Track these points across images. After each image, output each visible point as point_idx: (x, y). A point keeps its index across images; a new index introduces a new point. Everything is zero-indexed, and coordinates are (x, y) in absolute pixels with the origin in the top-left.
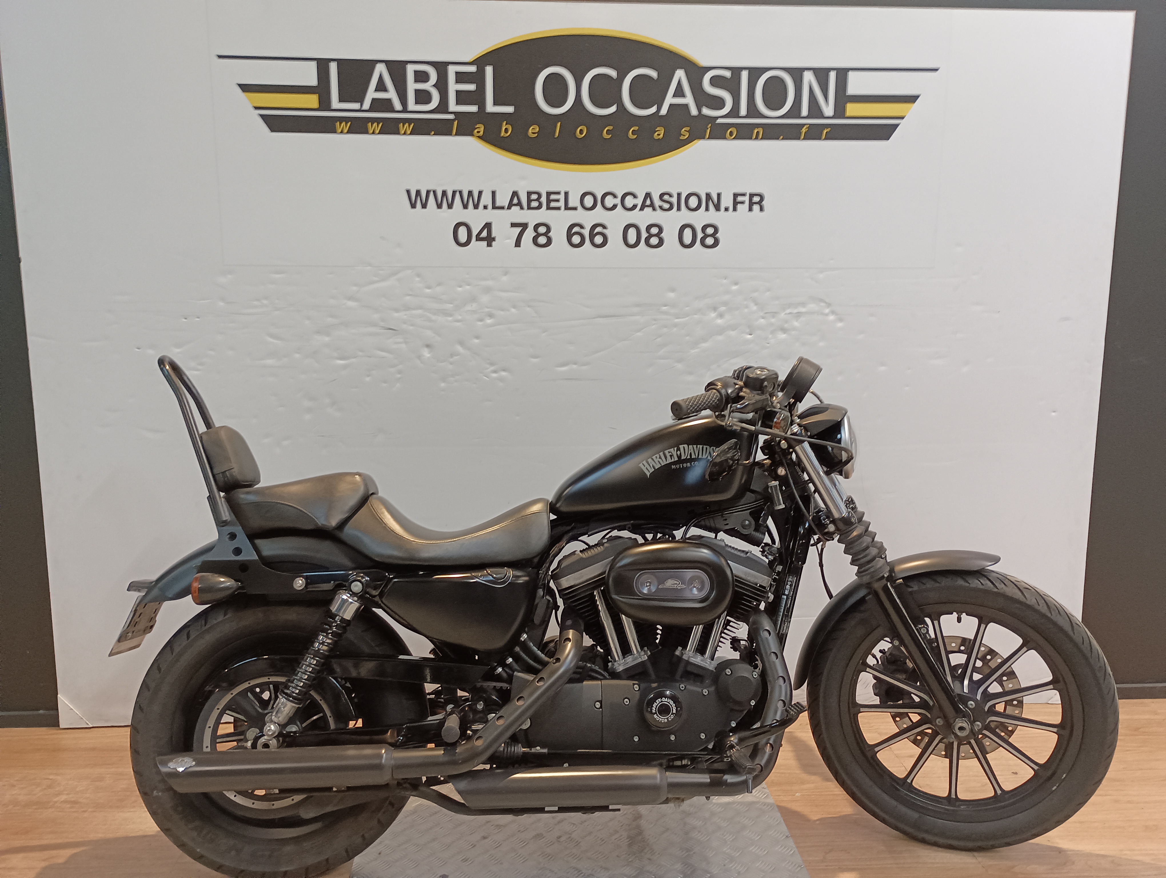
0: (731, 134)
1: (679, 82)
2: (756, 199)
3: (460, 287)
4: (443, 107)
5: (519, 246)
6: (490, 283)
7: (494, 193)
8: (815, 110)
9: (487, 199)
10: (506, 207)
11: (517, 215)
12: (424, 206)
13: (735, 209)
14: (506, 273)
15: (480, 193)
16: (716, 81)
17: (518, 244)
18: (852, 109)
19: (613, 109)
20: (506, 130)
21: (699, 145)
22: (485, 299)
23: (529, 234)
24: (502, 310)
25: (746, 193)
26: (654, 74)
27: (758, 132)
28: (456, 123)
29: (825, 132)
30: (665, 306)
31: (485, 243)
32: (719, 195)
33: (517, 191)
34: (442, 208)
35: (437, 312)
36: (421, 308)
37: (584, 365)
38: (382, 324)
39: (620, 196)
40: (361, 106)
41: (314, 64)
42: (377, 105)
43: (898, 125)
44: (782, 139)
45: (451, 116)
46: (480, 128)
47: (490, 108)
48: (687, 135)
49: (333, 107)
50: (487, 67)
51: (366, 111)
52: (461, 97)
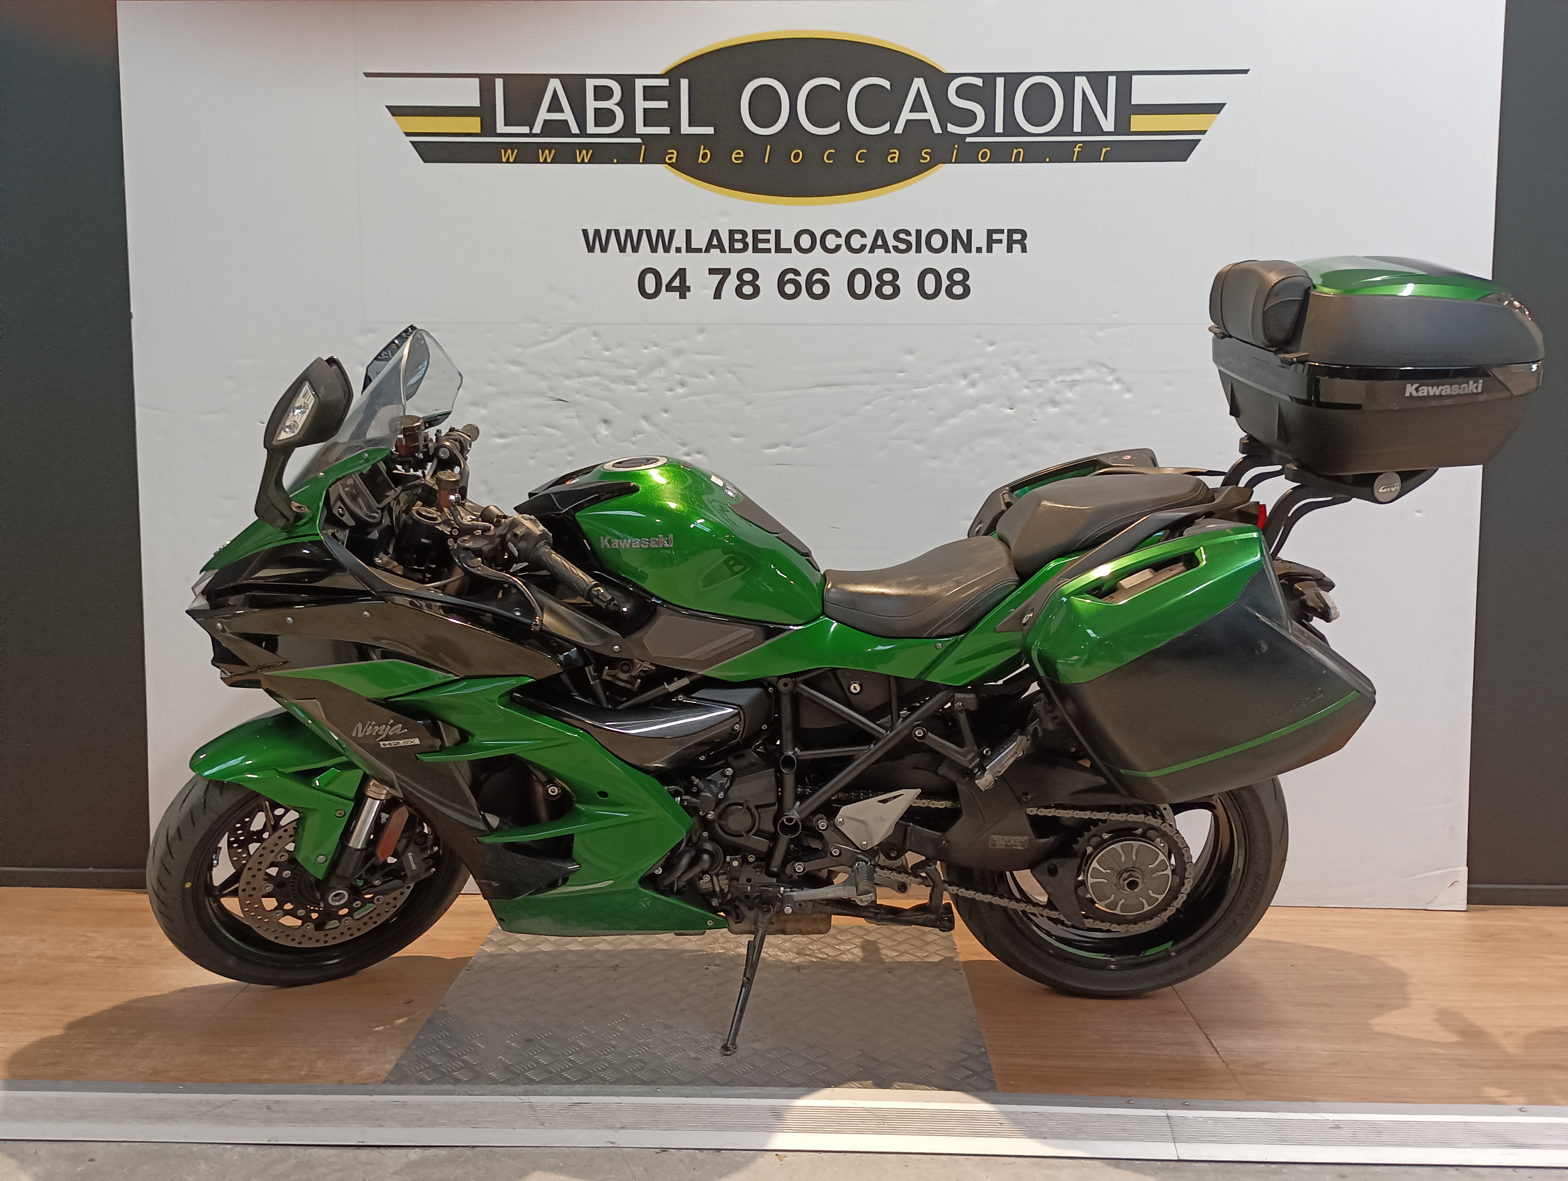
1: (919, 89)
2: (1017, 237)
3: (646, 349)
4: (629, 129)
5: (720, 298)
6: (682, 343)
7: (688, 233)
8: (1091, 124)
9: (680, 240)
10: (703, 250)
11: (717, 259)
12: (604, 249)
13: (990, 250)
14: (702, 331)
15: (672, 232)
16: (963, 91)
17: (718, 295)
18: (1138, 122)
19: (836, 128)
20: (705, 156)
21: (944, 169)
22: (676, 363)
23: (732, 282)
24: (697, 377)
25: (1003, 230)
26: (886, 84)
27: (1019, 153)
28: (643, 148)
29: (1104, 150)
30: (902, 372)
31: (678, 293)
32: (969, 232)
33: (717, 230)
34: (624, 252)
35: (616, 380)
36: (597, 374)
37: (798, 447)
38: (550, 394)
39: (844, 234)
40: (531, 129)
41: (477, 80)
42: (550, 128)
43: (1199, 140)
44: (1049, 162)
45: (638, 140)
46: (673, 153)
47: (686, 129)
48: (928, 157)
49: (498, 131)
50: (682, 80)
51: (536, 135)
52: (650, 117)
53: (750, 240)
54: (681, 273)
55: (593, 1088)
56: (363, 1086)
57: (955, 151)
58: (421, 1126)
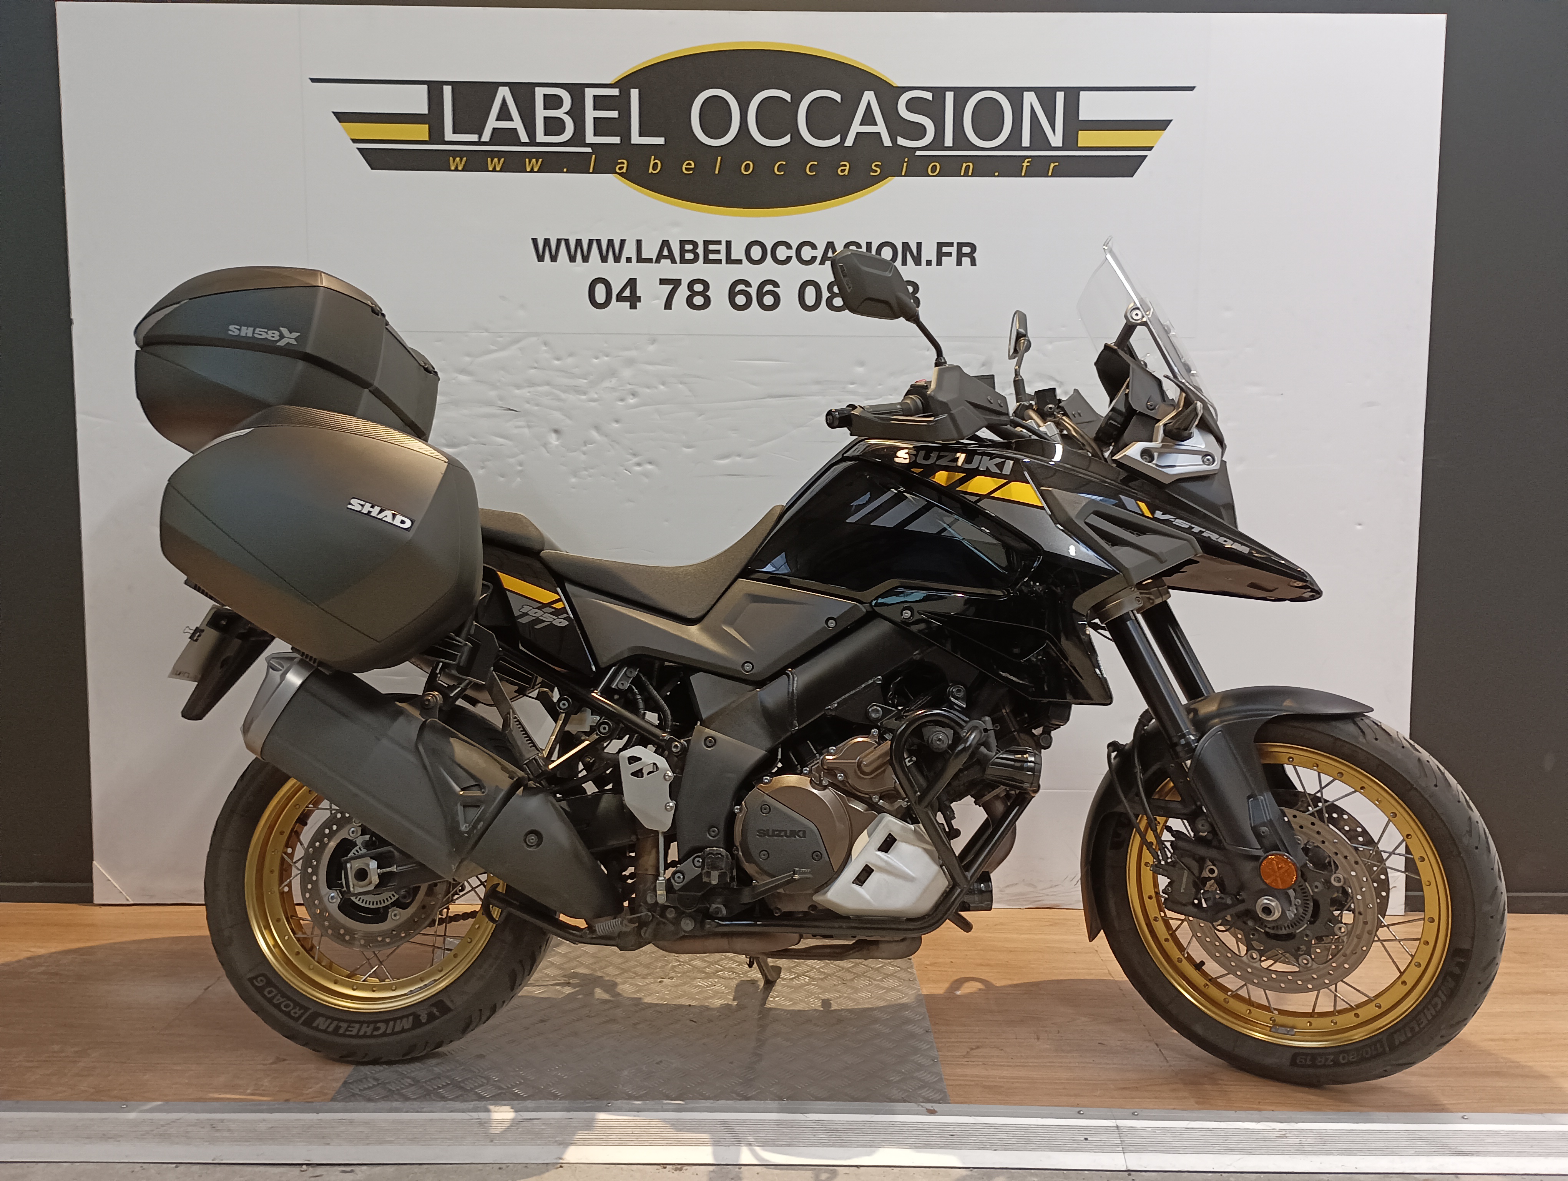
0: (934, 169)
1: (869, 103)
2: (967, 250)
3: (597, 358)
4: (578, 138)
5: (671, 309)
6: (633, 353)
7: (639, 243)
8: (1039, 139)
9: (630, 251)
10: (654, 260)
11: (667, 269)
12: (554, 259)
13: (939, 263)
14: (653, 341)
15: (623, 242)
16: (912, 105)
17: (668, 305)
18: (1085, 138)
19: (787, 139)
20: (655, 166)
21: (894, 183)
22: (627, 373)
23: (683, 292)
24: (648, 387)
25: (953, 243)
26: (837, 97)
27: (968, 167)
28: (594, 156)
29: (1052, 165)
30: (852, 383)
31: (629, 303)
32: (919, 245)
33: (668, 241)
34: (575, 262)
35: (567, 389)
36: (548, 384)
37: (751, 458)
38: (500, 403)
39: (794, 247)
40: (480, 137)
41: (425, 87)
42: (499, 136)
43: (1146, 156)
44: (998, 176)
45: (589, 150)
46: (623, 163)
47: (636, 139)
48: (879, 170)
49: (446, 139)
50: (632, 90)
51: (485, 144)
52: (601, 127)
53: (700, 250)
54: (632, 283)
55: (543, 1103)
56: (310, 1104)
57: (905, 164)
58: (368, 1144)
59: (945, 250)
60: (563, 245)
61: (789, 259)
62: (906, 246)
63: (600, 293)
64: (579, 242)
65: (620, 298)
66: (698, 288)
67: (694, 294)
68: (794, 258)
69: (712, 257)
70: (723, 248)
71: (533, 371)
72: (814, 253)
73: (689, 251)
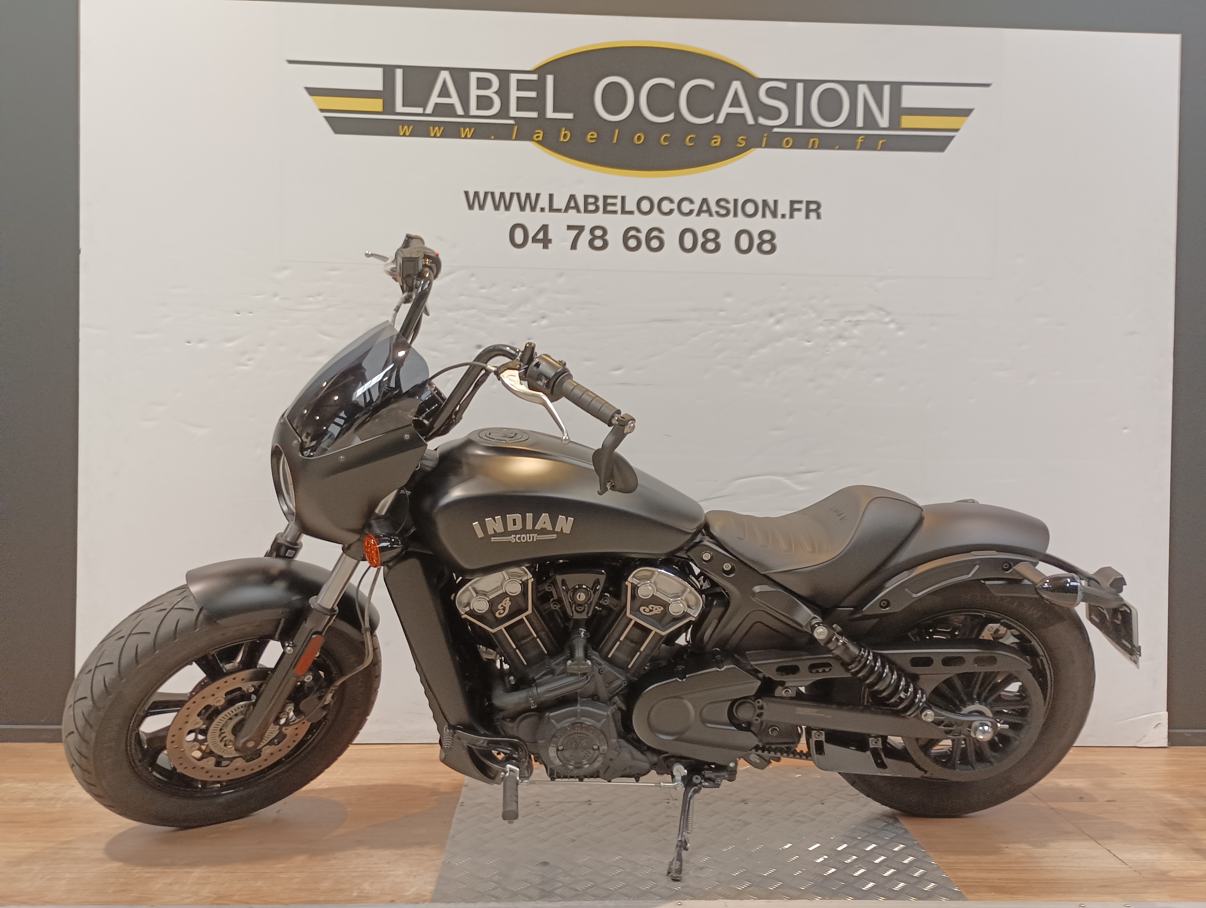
0: (788, 143)
1: (736, 90)
2: (813, 207)
3: (515, 288)
4: (504, 112)
5: (576, 249)
6: (545, 285)
7: (551, 196)
8: (870, 121)
9: (544, 202)
10: (563, 210)
11: (574, 217)
12: (482, 208)
13: (792, 216)
14: (561, 275)
15: (538, 195)
16: (771, 93)
17: (574, 246)
18: (906, 121)
19: (670, 117)
20: (565, 136)
21: (756, 153)
22: (539, 300)
23: (586, 236)
24: (557, 312)
25: (803, 201)
26: (711, 85)
27: (814, 142)
28: (516, 127)
29: (881, 142)
30: (722, 311)
31: (541, 245)
32: (776, 202)
33: (574, 195)
34: (498, 210)
35: (490, 313)
36: (475, 308)
37: (639, 370)
39: (676, 201)
40: (424, 110)
41: (381, 70)
42: (439, 109)
43: (954, 136)
44: (838, 150)
45: (511, 122)
46: (540, 133)
47: (550, 114)
48: (743, 143)
49: (397, 111)
50: (548, 76)
51: (428, 115)
52: (522, 104)
53: (600, 203)
54: (545, 228)
57: (765, 138)
59: (796, 206)
60: (489, 197)
61: (671, 211)
62: (765, 203)
63: (519, 236)
64: (502, 195)
65: (535, 240)
66: (598, 233)
67: (594, 238)
68: (676, 212)
69: (610, 208)
70: (619, 201)
71: (462, 298)
72: (692, 207)
73: (591, 204)
